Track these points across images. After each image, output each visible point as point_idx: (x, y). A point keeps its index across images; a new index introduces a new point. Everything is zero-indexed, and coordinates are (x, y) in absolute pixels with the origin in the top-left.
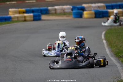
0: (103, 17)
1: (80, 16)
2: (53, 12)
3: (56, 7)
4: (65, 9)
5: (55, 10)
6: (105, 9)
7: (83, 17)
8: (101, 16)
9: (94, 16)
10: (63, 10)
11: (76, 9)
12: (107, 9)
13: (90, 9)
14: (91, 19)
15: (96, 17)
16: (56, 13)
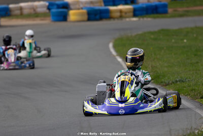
0: (101, 19)
1: (64, 18)
2: (18, 12)
3: (22, 5)
4: (37, 7)
5: (21, 9)
6: (101, 6)
7: (68, 20)
8: (98, 17)
9: (86, 17)
10: (34, 9)
11: (55, 7)
12: (105, 5)
13: (77, 6)
14: (83, 23)
15: (89, 19)
16: (21, 15)
